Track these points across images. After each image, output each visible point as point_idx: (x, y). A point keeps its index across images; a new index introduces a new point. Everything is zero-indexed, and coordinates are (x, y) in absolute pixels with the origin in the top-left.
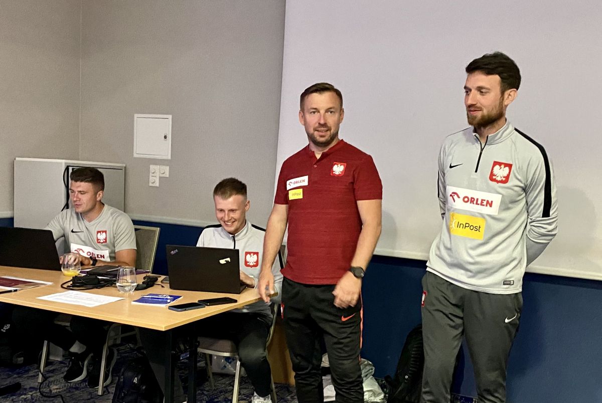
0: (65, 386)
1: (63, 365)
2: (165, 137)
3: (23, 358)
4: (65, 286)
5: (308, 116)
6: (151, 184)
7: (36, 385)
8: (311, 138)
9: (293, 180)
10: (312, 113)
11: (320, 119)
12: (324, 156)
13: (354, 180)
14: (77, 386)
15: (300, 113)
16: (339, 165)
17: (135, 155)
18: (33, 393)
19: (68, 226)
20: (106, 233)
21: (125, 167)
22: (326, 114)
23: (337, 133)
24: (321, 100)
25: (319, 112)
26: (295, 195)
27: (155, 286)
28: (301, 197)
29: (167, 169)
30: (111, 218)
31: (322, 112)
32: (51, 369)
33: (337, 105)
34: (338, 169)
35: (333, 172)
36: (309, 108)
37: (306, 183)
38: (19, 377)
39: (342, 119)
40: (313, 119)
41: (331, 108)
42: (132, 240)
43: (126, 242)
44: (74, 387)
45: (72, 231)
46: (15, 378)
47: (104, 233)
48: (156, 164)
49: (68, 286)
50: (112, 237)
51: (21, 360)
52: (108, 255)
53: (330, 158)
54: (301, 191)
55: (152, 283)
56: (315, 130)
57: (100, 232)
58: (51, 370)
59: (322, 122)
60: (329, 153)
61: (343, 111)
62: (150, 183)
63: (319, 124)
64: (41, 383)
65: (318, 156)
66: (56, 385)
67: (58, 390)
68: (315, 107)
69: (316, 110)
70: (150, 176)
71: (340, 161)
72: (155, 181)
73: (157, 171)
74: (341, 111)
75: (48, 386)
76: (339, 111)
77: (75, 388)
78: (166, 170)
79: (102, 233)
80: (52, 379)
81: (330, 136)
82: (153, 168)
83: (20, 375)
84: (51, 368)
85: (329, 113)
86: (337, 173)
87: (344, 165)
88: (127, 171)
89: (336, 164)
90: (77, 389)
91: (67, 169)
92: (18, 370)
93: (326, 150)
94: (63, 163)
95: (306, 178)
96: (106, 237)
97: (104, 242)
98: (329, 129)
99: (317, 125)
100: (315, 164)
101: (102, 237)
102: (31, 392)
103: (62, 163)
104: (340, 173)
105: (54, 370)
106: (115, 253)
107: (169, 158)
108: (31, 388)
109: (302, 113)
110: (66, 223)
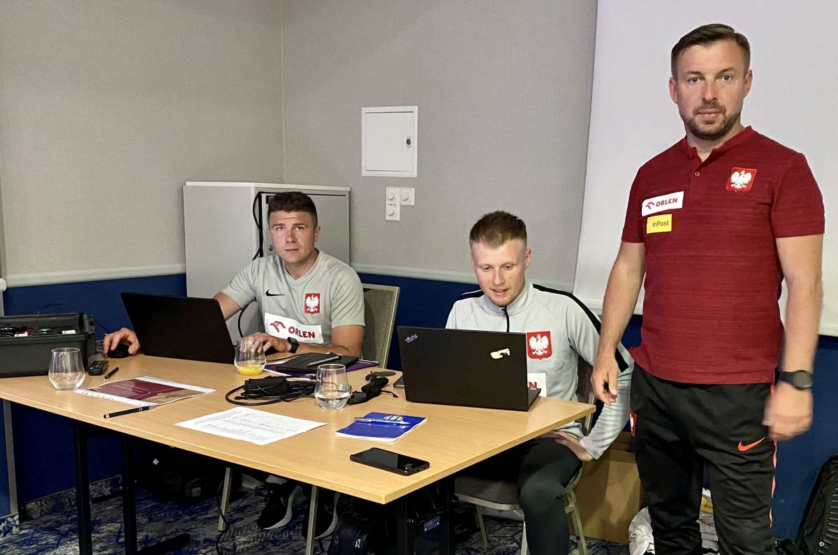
0: (258, 538)
1: (260, 497)
2: (408, 142)
3: (200, 488)
4: (232, 397)
5: (684, 87)
6: (388, 218)
7: (213, 535)
8: (690, 127)
9: (655, 200)
10: (692, 82)
11: (704, 93)
12: (715, 156)
13: (772, 199)
14: (276, 537)
15: (671, 82)
16: (743, 172)
17: (364, 173)
18: (208, 550)
19: (261, 285)
20: (319, 298)
21: (350, 192)
22: (717, 80)
23: (739, 114)
24: (708, 57)
25: (703, 78)
26: (659, 225)
27: (383, 395)
28: (668, 228)
29: (411, 192)
30: (327, 274)
31: (709, 78)
32: (242, 505)
33: (738, 64)
34: (741, 179)
35: (731, 183)
36: (687, 70)
37: (679, 205)
38: (192, 519)
39: (749, 89)
40: (693, 93)
41: (726, 70)
42: (357, 310)
43: (348, 314)
44: (271, 539)
45: (268, 294)
46: (186, 521)
47: (316, 298)
48: (395, 186)
49: (237, 398)
50: (328, 302)
51: (196, 491)
52: (321, 332)
53: (725, 160)
54: (669, 217)
55: (376, 390)
56: (697, 112)
57: (309, 295)
58: (242, 508)
59: (709, 96)
60: (723, 150)
61: (751, 75)
62: (387, 216)
63: (704, 99)
64: (223, 532)
65: (704, 157)
66: (245, 535)
67: (246, 546)
68: (695, 70)
69: (700, 76)
70: (387, 205)
71: (743, 165)
72: (393, 212)
73: (397, 196)
74: (747, 75)
75: (233, 537)
76: (742, 75)
77: (272, 542)
78: (409, 195)
79: (312, 297)
80: (239, 524)
81: (724, 122)
82: (390, 191)
83: (193, 516)
84: (242, 503)
85: (723, 79)
86: (738, 187)
87: (752, 173)
88: (353, 198)
89: (736, 170)
90: (275, 542)
91: (259, 196)
92: (191, 507)
93: (718, 145)
94: (252, 188)
95: (680, 196)
96: (319, 304)
97: (315, 312)
98: (722, 110)
99: (700, 103)
100: (697, 170)
101: (312, 303)
102: (205, 548)
103: (250, 188)
104: (745, 187)
105: (245, 507)
106: (331, 329)
107: (415, 174)
108: (206, 540)
109: (674, 82)
110: (257, 280)
